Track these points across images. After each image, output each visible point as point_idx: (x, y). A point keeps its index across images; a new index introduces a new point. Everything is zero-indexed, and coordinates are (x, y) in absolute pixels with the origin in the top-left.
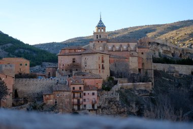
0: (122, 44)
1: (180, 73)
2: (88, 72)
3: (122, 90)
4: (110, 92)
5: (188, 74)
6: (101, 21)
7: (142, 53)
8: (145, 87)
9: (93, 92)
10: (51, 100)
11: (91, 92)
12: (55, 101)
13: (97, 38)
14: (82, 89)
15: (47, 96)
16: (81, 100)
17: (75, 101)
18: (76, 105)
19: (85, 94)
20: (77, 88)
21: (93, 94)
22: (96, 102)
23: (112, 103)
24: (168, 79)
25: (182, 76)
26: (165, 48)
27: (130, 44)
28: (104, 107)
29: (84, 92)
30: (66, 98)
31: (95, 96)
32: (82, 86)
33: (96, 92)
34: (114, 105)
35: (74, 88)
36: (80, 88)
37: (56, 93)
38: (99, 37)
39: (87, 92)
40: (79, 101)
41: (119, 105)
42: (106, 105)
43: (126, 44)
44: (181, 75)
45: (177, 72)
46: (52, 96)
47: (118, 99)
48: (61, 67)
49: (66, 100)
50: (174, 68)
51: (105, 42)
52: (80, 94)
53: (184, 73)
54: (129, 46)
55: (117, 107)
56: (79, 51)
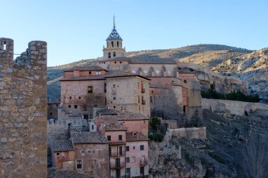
0: (153, 66)
1: (232, 113)
2: (118, 108)
3: (174, 140)
4: (162, 144)
5: (241, 115)
6: (114, 30)
7: (185, 81)
8: (199, 134)
9: (141, 143)
10: (70, 162)
11: (138, 145)
12: (77, 163)
13: (110, 57)
14: (124, 139)
15: (63, 154)
16: (122, 160)
17: (113, 161)
18: (113, 169)
19: (128, 149)
20: (115, 136)
21: (142, 148)
22: (146, 163)
23: (170, 163)
24: (218, 123)
25: (235, 118)
26: (201, 77)
27: (166, 66)
28: (157, 172)
29: (128, 144)
30: (100, 157)
31: (145, 152)
32: (123, 134)
33: (145, 144)
34: (173, 167)
35: (109, 138)
36: (120, 137)
37: (79, 147)
38: (112, 56)
39: (130, 145)
40: (118, 160)
41: (182, 166)
42: (161, 167)
43: (160, 66)
44: (233, 115)
45: (228, 111)
46: (71, 154)
47: (179, 156)
48: (67, 100)
49: (99, 161)
50: (224, 105)
51: (126, 63)
52: (121, 148)
53: (237, 114)
54: (164, 69)
55: (180, 170)
56: (97, 73)
